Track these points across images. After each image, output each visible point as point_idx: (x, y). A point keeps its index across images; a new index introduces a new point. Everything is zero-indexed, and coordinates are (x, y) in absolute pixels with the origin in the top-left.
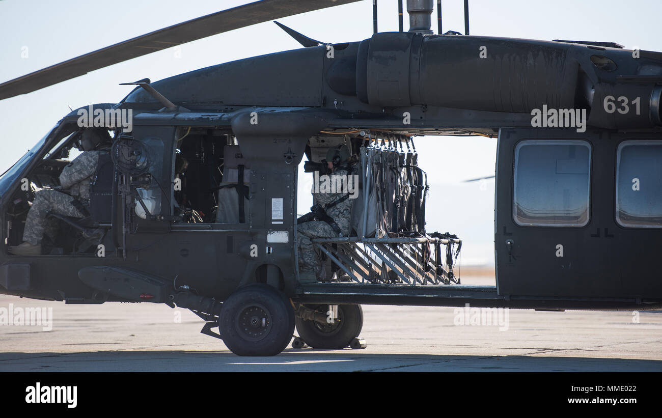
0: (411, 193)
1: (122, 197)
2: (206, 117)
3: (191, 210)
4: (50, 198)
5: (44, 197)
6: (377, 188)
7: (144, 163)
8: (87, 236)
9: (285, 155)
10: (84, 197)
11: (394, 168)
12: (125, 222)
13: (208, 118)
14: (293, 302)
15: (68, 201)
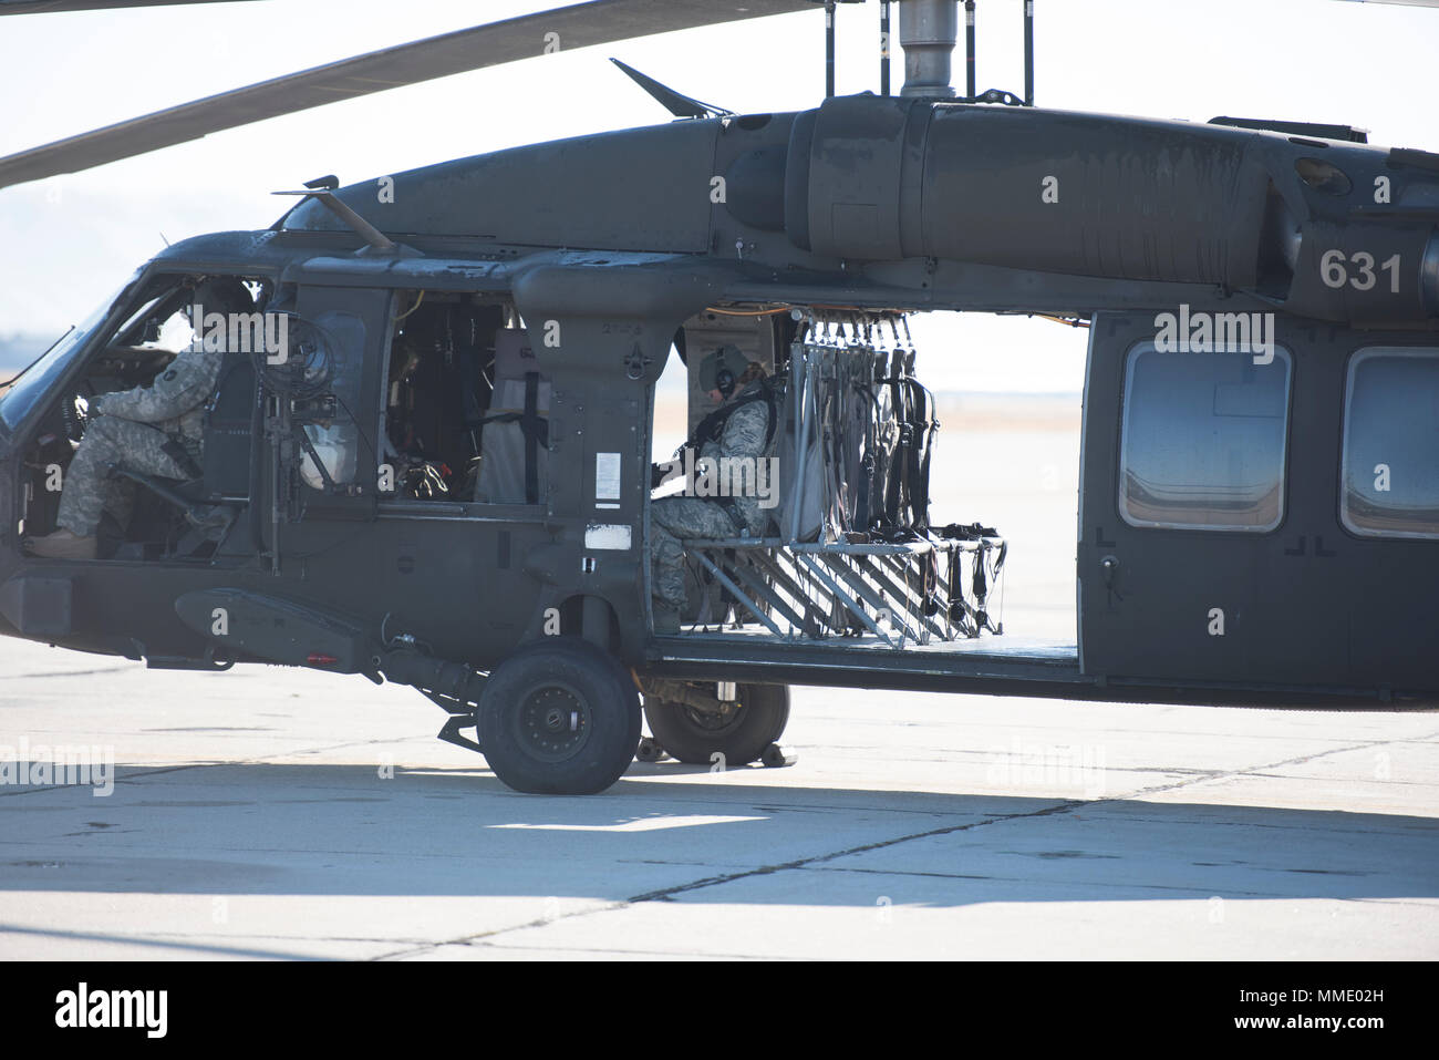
0: (900, 442)
1: (273, 443)
2: (459, 270)
3: (422, 465)
4: (116, 435)
5: (104, 433)
6: (826, 433)
7: (321, 371)
8: (195, 520)
9: (628, 359)
10: (191, 436)
11: (864, 387)
12: (278, 498)
13: (462, 274)
14: (638, 675)
15: (156, 443)
